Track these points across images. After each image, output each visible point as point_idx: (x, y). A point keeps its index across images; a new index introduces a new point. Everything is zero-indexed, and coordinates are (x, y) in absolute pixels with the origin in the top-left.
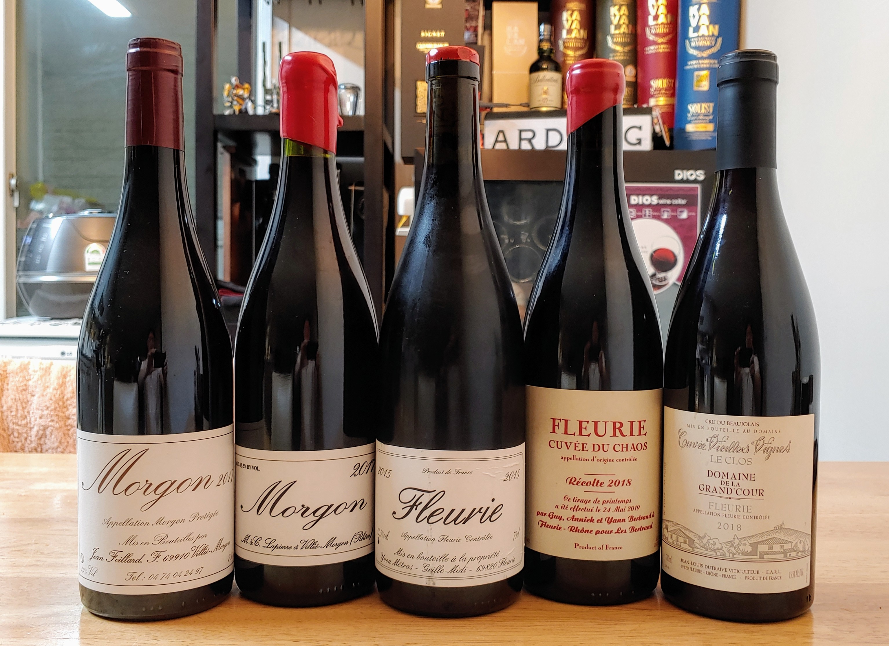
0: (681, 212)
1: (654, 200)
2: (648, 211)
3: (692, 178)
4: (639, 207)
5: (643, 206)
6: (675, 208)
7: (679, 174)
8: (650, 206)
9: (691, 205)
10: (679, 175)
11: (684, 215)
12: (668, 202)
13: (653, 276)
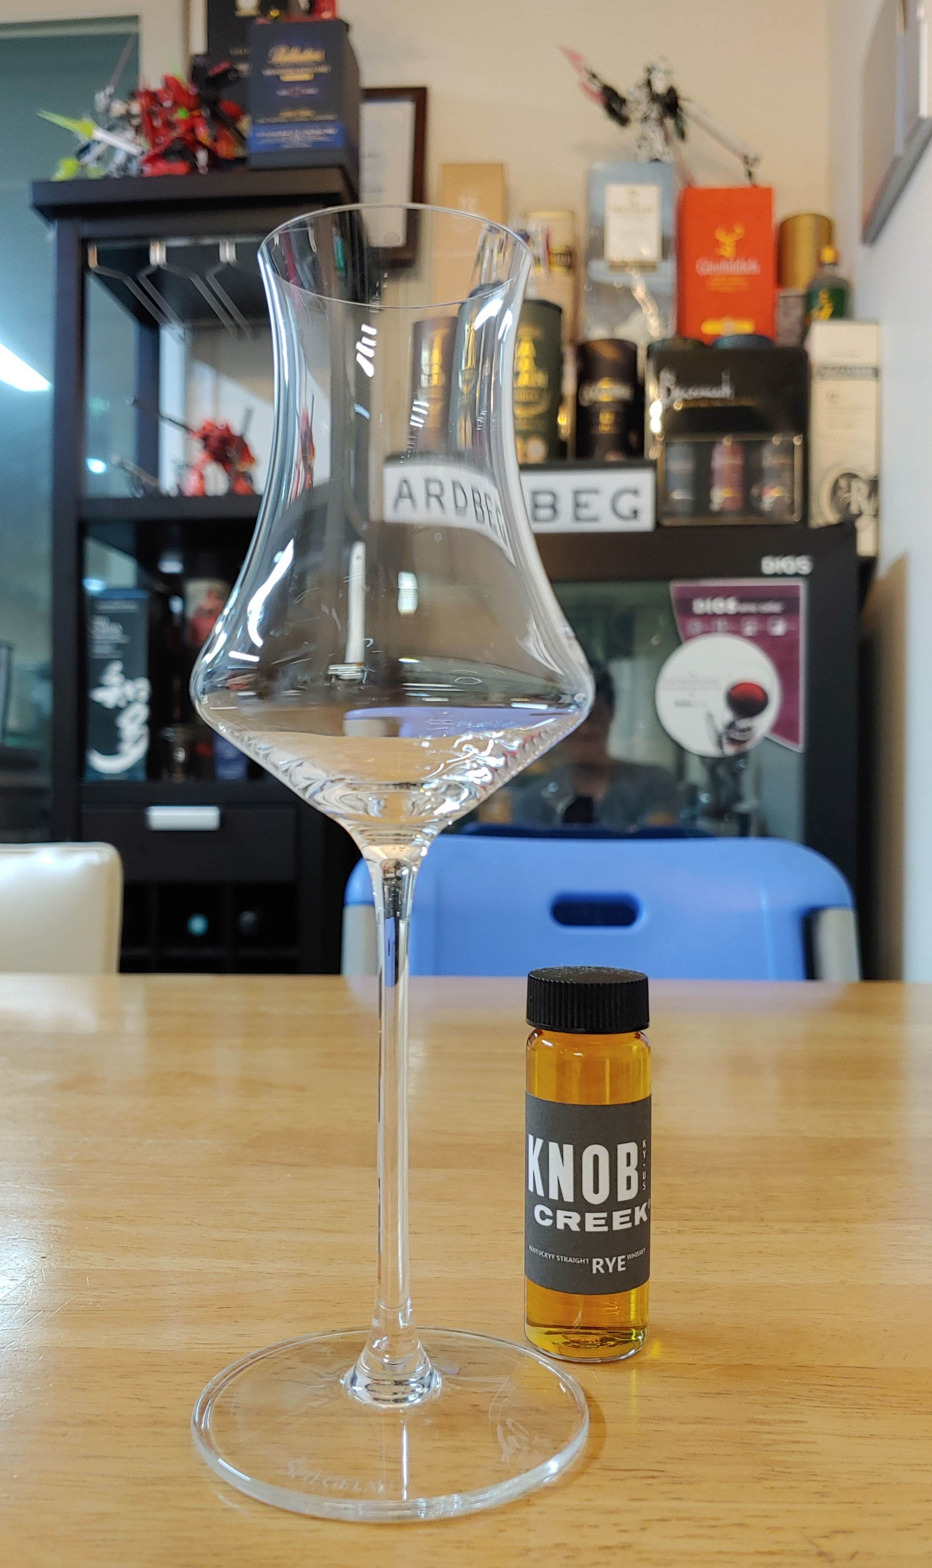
0: (774, 625)
1: (731, 606)
2: (720, 624)
3: (791, 570)
4: (709, 618)
5: (714, 616)
6: (763, 617)
7: (768, 565)
8: (725, 616)
9: (790, 611)
10: (770, 565)
11: (779, 628)
12: (751, 608)
13: (731, 726)
